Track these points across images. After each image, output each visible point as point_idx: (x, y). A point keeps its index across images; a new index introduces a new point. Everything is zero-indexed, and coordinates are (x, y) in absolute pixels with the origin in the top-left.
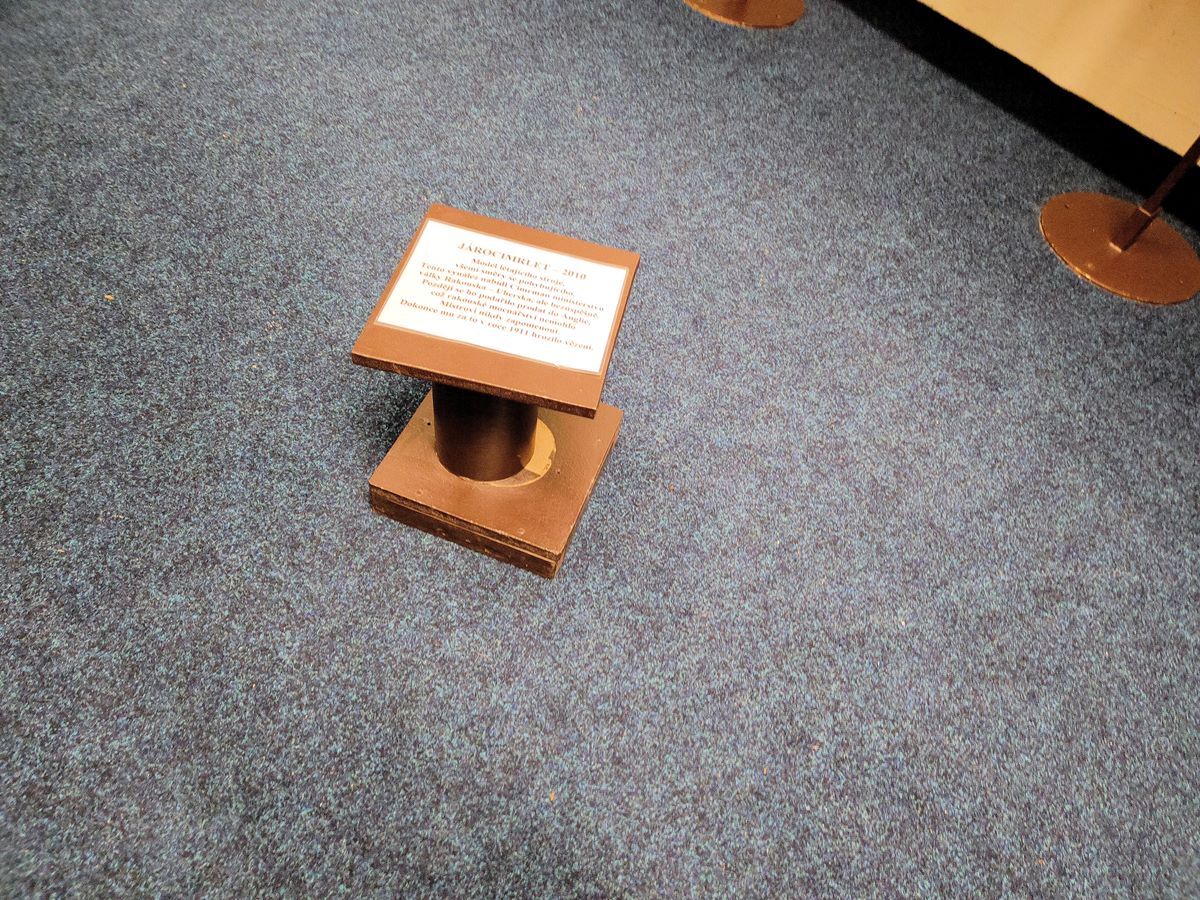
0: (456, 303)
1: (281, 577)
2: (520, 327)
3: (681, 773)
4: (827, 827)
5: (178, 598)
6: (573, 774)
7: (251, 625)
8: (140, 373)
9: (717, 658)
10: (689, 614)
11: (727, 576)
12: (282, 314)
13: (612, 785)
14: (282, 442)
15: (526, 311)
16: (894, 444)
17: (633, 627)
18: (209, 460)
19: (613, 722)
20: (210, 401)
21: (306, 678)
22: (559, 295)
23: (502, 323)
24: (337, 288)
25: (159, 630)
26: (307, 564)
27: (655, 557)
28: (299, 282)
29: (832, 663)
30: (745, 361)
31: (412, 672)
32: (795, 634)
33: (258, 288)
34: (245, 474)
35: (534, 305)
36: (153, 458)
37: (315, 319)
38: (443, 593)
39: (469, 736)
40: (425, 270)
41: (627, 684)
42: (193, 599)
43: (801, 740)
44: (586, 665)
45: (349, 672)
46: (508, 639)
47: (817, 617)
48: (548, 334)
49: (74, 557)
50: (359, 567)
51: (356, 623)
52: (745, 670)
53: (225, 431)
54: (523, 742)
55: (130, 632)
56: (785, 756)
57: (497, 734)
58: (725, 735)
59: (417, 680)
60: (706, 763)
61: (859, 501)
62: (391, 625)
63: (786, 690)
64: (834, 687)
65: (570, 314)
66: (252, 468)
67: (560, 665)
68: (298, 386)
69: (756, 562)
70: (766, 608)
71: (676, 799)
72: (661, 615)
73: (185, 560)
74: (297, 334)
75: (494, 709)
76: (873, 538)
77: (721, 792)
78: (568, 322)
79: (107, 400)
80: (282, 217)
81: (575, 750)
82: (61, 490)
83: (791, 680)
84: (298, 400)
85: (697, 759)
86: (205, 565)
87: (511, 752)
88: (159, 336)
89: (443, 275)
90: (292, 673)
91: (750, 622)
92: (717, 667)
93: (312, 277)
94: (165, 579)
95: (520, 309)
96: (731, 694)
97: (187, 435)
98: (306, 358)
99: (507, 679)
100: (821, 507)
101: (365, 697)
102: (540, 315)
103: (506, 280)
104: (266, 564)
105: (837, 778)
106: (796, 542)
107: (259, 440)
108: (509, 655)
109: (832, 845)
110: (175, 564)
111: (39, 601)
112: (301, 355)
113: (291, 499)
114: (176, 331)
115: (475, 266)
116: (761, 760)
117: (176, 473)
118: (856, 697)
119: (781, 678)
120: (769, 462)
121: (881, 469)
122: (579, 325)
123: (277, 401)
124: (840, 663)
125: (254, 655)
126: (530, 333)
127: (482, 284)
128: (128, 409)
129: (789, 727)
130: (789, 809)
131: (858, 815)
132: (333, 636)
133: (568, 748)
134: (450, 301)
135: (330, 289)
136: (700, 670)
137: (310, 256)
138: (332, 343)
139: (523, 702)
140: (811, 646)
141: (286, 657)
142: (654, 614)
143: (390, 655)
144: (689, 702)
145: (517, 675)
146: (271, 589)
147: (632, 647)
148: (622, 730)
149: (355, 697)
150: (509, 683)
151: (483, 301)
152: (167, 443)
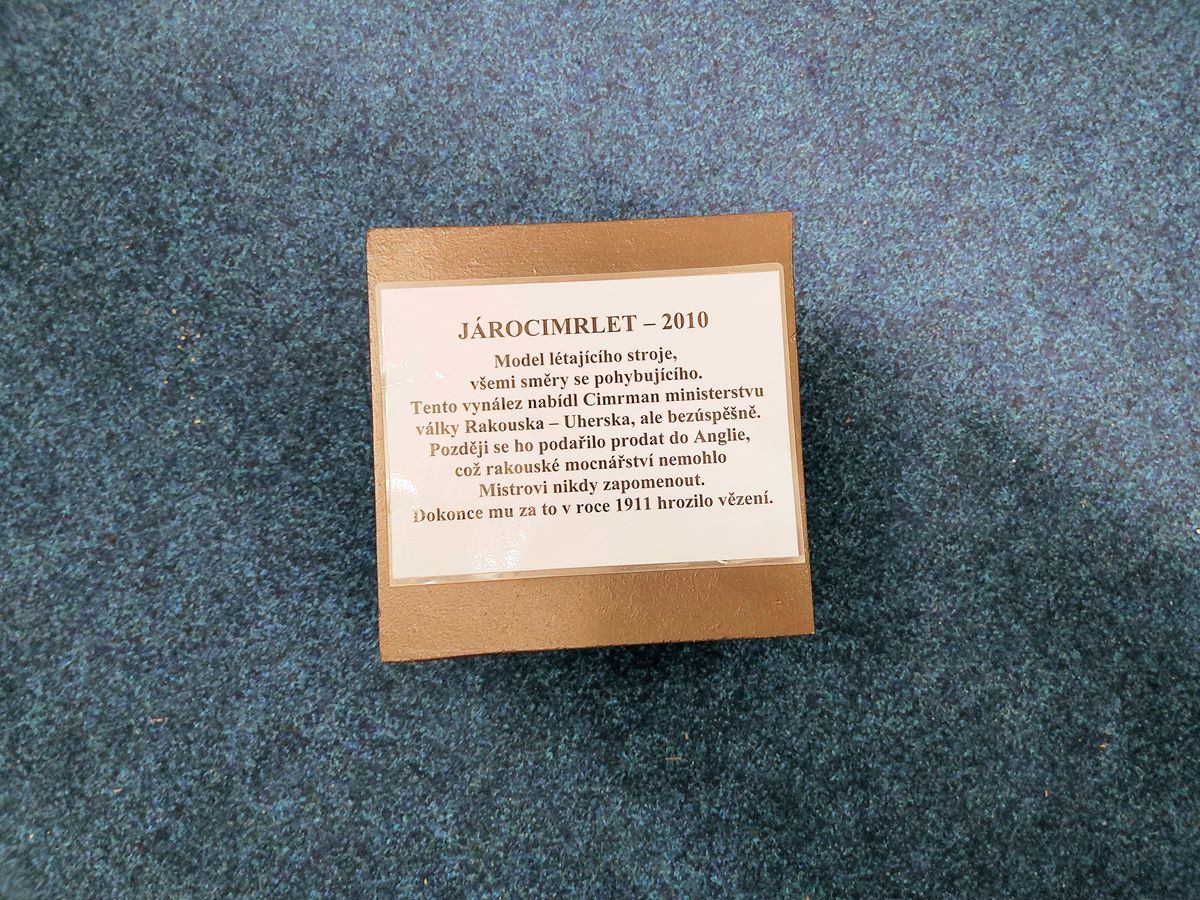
0: (505, 480)
1: (390, 734)
2: (631, 493)
3: (949, 828)
4: (1129, 837)
5: (288, 803)
6: (824, 868)
7: (385, 810)
8: (53, 491)
9: (964, 666)
10: (914, 614)
11: (954, 540)
12: (188, 309)
13: (871, 867)
14: (296, 535)
15: (629, 451)
16: (1162, 215)
17: (846, 658)
18: (218, 597)
19: (853, 792)
20: (169, 503)
21: (479, 853)
22: (674, 386)
23: (600, 496)
24: (241, 225)
25: (286, 850)
26: (414, 707)
27: (850, 543)
28: (181, 233)
29: (1111, 622)
30: (908, 129)
31: (597, 806)
32: (1057, 597)
33: (127, 270)
34: (274, 602)
35: (638, 431)
36: (148, 620)
37: (237, 300)
38: (594, 691)
39: (691, 862)
40: (424, 419)
41: (858, 738)
42: (303, 799)
43: (1084, 741)
44: (802, 730)
45: (524, 830)
46: (697, 725)
47: (1082, 561)
48: (685, 493)
49: (137, 792)
50: (478, 688)
51: (507, 765)
52: (1000, 670)
53: (214, 545)
54: (755, 849)
55: (255, 863)
56: (1069, 767)
57: (723, 849)
58: (991, 764)
59: (607, 814)
60: (975, 806)
61: (1119, 345)
62: (549, 755)
63: (1056, 682)
64: (1117, 656)
65: (707, 427)
66: (279, 592)
67: (770, 741)
68: (272, 431)
69: (988, 504)
70: (1013, 572)
71: (948, 859)
72: (880, 628)
73: (267, 752)
74: (225, 338)
75: (708, 821)
76: (1147, 405)
77: (999, 835)
78: (710, 447)
79: (37, 550)
80: (87, 101)
81: (818, 840)
82: (66, 707)
83: (1062, 666)
84: (284, 457)
85: (964, 804)
86: (293, 750)
87: (745, 865)
88: (41, 416)
89: (460, 418)
90: (460, 852)
91: (996, 599)
92: (964, 679)
93: (196, 216)
94: (257, 783)
95: (620, 450)
96: (989, 709)
97: (170, 569)
98: (261, 379)
99: (710, 779)
100: (1065, 377)
101: (555, 854)
102: (659, 451)
103: (572, 388)
104: (364, 724)
105: (1134, 776)
106: (1038, 451)
107: (266, 543)
108: (703, 747)
109: (1138, 857)
110: (258, 761)
111: (134, 861)
112: (250, 375)
113: (350, 621)
114: (59, 399)
115: (504, 373)
116: (1041, 782)
117: (188, 631)
118: (1147, 660)
119: (1047, 667)
120: (979, 321)
121: (1147, 274)
122: (730, 448)
123: (256, 469)
124: (1122, 618)
125: (407, 845)
126: (654, 503)
127: (535, 415)
128: (76, 556)
129: (1066, 728)
130: (1082, 830)
131: (1165, 813)
132: (487, 792)
133: (809, 839)
134: (494, 479)
135: (231, 229)
136: (945, 688)
137: (171, 172)
138: (282, 335)
139: (741, 801)
140: (1080, 607)
141: (444, 835)
142: (869, 631)
143: (564, 793)
144: (939, 736)
145: (722, 770)
146: (386, 754)
147: (852, 688)
148: (866, 798)
149: (544, 859)
150: (716, 783)
151: (550, 456)
152: (152, 590)
